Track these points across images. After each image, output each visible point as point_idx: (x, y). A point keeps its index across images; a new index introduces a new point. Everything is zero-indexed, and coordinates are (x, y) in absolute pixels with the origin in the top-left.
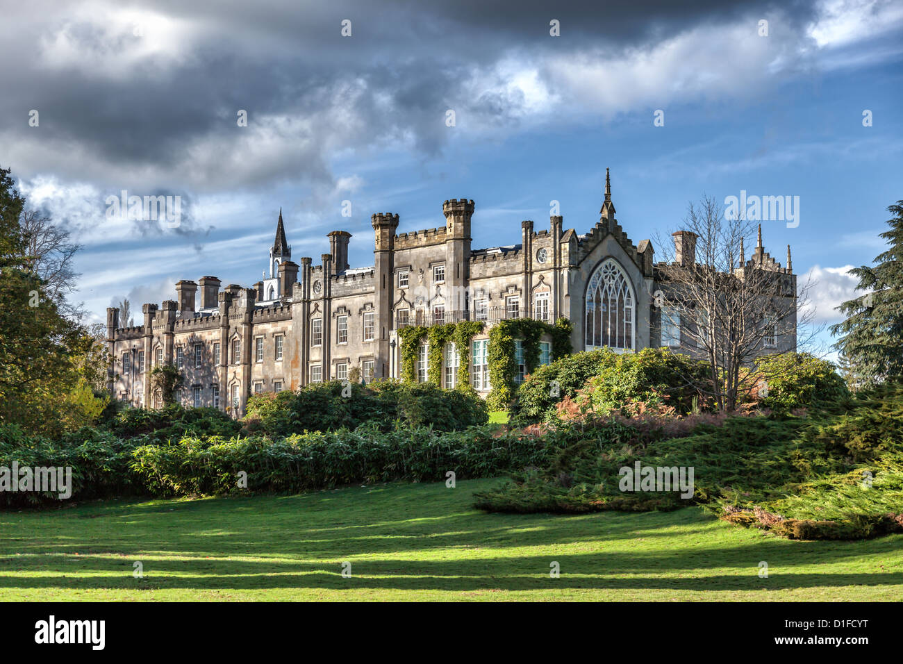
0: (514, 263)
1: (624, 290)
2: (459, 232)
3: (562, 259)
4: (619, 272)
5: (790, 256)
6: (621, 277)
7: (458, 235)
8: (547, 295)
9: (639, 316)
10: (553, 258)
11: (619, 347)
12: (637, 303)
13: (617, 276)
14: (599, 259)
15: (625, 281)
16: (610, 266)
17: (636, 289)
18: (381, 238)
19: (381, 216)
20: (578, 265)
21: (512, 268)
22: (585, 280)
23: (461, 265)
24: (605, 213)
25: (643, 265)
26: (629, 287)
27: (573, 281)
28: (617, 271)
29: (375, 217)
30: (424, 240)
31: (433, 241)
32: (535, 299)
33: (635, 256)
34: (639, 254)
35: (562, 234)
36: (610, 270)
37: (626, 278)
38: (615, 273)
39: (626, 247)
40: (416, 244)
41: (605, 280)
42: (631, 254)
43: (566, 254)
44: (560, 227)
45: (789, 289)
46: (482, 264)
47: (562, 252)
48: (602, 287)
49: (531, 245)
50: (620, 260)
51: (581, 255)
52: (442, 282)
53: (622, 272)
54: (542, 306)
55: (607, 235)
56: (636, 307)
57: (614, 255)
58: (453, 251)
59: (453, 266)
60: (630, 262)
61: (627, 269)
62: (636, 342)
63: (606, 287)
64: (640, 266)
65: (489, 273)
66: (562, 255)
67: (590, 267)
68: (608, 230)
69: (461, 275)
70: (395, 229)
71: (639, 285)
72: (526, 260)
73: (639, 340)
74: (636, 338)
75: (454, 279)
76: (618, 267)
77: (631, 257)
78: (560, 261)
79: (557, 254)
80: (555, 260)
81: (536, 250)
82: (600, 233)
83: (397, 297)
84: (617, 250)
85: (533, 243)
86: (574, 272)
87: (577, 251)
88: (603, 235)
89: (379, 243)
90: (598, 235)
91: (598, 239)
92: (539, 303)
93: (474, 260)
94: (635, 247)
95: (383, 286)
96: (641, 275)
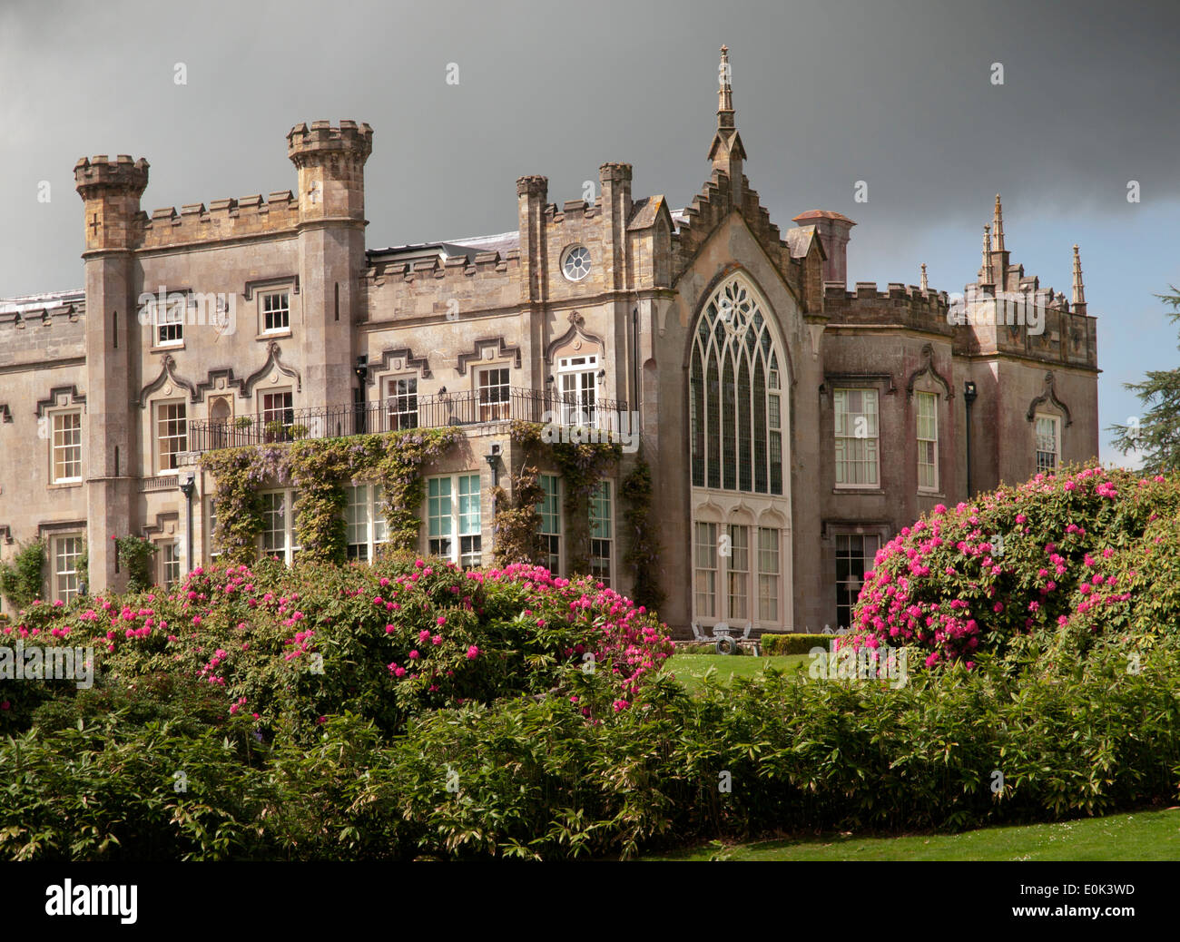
0: (496, 282)
1: (767, 349)
2: (337, 204)
3: (636, 271)
4: (754, 305)
5: (1079, 274)
6: (759, 316)
7: (335, 211)
8: (593, 360)
9: (797, 414)
10: (611, 270)
11: (758, 490)
12: (794, 384)
13: (751, 313)
14: (714, 271)
15: (766, 329)
16: (736, 287)
17: (791, 349)
18: (105, 219)
19: (104, 166)
20: (673, 287)
21: (490, 295)
22: (687, 325)
23: (345, 290)
24: (723, 159)
25: (802, 290)
26: (776, 344)
27: (662, 326)
28: (750, 303)
29: (86, 165)
30: (226, 227)
31: (254, 229)
32: (559, 370)
33: (786, 263)
34: (793, 261)
35: (634, 208)
36: (736, 301)
37: (769, 321)
38: (745, 307)
39: (767, 245)
40: (203, 236)
41: (726, 326)
42: (777, 261)
43: (644, 258)
44: (628, 191)
45: (1083, 350)
46: (403, 285)
47: (635, 255)
48: (721, 343)
49: (543, 236)
50: (755, 275)
51: (678, 261)
52: (283, 330)
53: (761, 305)
54: (579, 390)
55: (730, 212)
56: (792, 392)
57: (743, 263)
58: (321, 253)
59: (322, 290)
60: (778, 282)
61: (771, 299)
62: (794, 478)
63: (729, 340)
64: (797, 291)
65: (423, 308)
66: (636, 262)
67: (696, 292)
68: (730, 200)
69: (345, 314)
70: (139, 198)
71: (796, 336)
72: (532, 275)
73: (797, 472)
74: (793, 468)
75: (327, 323)
76: (752, 294)
77: (778, 268)
78: (630, 277)
79: (623, 260)
80: (617, 275)
81: (559, 249)
82: (714, 208)
83: (150, 369)
84: (749, 250)
85: (548, 230)
86: (665, 304)
87: (668, 249)
88: (720, 211)
89: (101, 232)
90: (710, 213)
91: (709, 223)
92: (569, 381)
93: (377, 274)
94: (784, 244)
95: (112, 344)
96: (800, 314)
